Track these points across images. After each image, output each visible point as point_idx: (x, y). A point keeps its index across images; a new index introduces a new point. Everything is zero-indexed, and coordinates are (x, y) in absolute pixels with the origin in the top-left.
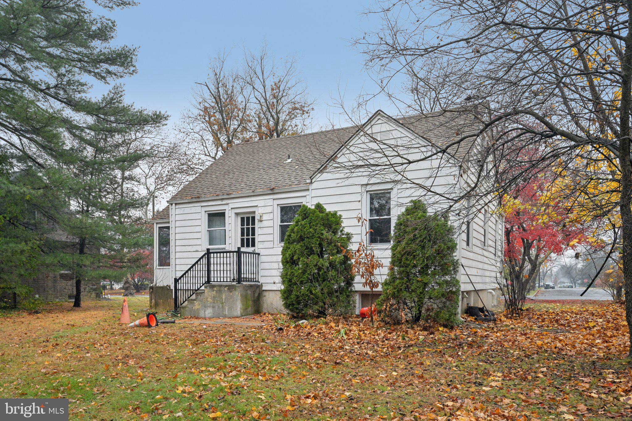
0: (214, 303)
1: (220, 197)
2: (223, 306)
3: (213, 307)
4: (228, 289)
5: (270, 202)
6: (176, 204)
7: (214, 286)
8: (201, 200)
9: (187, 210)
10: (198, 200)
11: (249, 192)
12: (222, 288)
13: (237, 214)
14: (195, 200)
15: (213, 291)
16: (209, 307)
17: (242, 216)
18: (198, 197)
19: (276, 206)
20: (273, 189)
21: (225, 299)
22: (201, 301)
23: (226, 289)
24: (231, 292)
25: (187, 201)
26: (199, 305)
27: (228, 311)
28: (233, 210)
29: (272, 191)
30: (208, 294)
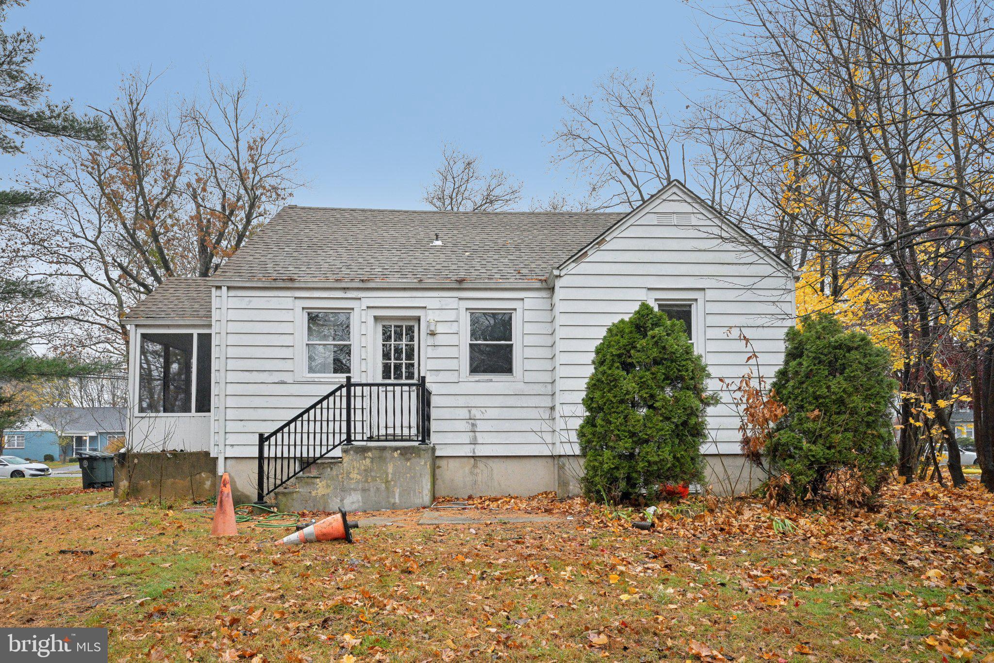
0: (366, 481)
1: (344, 285)
2: (387, 488)
3: (364, 490)
4: (401, 454)
5: (454, 303)
6: (229, 288)
7: (364, 450)
8: (297, 285)
9: (256, 303)
10: (290, 285)
11: (411, 281)
12: (387, 454)
13: (376, 318)
14: (282, 285)
15: (365, 458)
16: (355, 490)
17: (387, 323)
18: (292, 280)
19: (463, 311)
20: (461, 281)
21: (394, 474)
22: (332, 479)
23: (396, 454)
24: (408, 460)
25: (260, 285)
26: (328, 486)
27: (401, 495)
28: (369, 310)
29: (460, 285)
30: (353, 466)
